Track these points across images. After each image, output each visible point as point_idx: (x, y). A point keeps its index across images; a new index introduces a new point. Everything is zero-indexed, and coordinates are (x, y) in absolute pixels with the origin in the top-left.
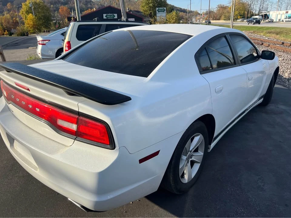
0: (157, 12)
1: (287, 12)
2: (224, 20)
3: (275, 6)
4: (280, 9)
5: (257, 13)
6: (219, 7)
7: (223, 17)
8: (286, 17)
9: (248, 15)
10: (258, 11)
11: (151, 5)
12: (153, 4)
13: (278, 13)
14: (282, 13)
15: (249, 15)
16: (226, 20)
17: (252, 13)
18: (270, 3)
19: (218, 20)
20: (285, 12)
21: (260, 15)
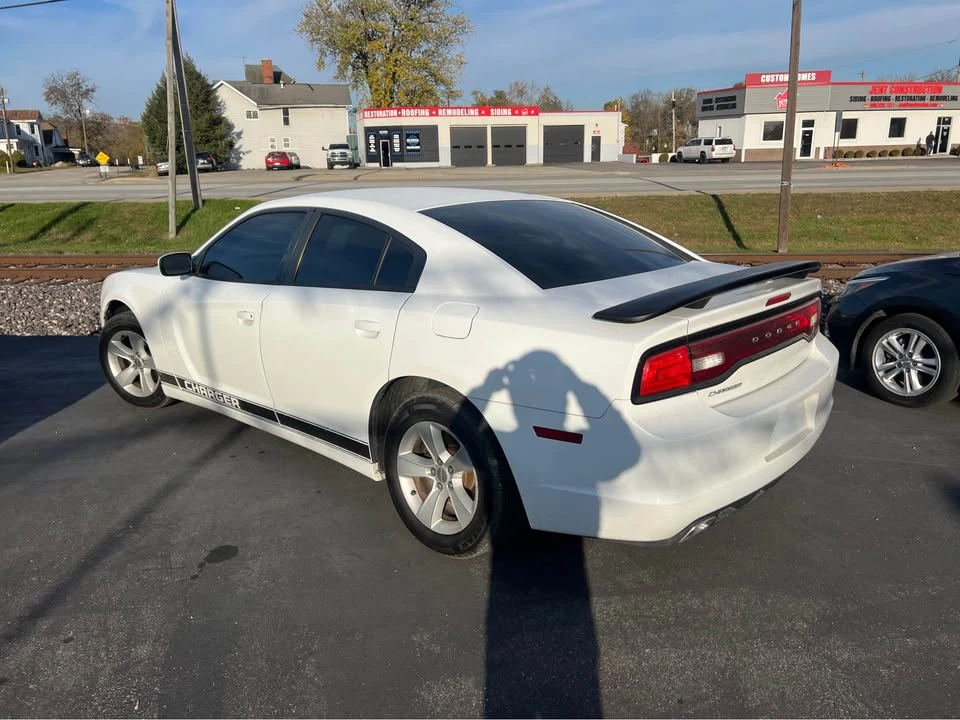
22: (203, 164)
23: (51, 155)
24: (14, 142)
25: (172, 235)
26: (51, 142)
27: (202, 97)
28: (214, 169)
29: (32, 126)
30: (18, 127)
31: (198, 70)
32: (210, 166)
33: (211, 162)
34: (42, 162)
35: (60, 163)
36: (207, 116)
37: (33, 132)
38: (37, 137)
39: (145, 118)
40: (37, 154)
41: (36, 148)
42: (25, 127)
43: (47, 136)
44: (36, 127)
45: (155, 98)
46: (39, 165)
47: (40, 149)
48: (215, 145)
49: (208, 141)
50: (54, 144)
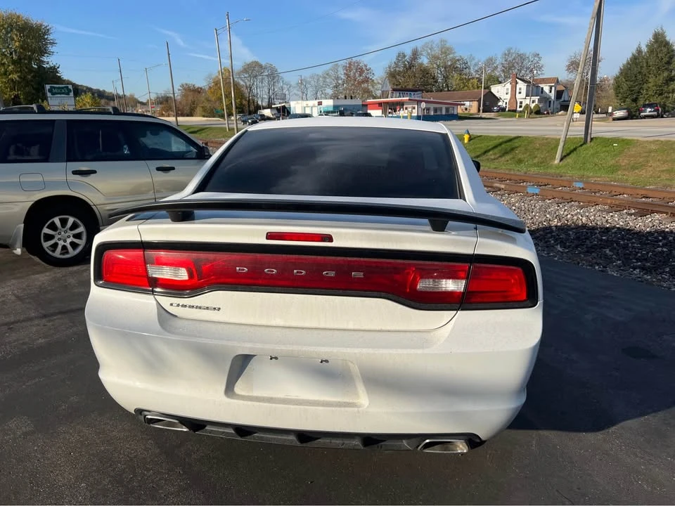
0: (49, 94)
1: (320, 104)
2: (204, 116)
3: (295, 91)
4: (304, 97)
5: (265, 104)
6: (185, 89)
7: (199, 110)
8: (321, 112)
9: (249, 107)
10: (267, 100)
11: (15, 76)
12: (19, 74)
13: (305, 105)
14: (312, 105)
15: (252, 108)
16: (207, 117)
17: (256, 104)
18: (286, 86)
19: (188, 116)
20: (316, 102)
21: (274, 108)
22: (650, 112)
23: (559, 106)
24: (536, 98)
25: (557, 161)
26: (561, 98)
27: (666, 59)
28: (660, 116)
29: (551, 88)
30: (542, 88)
31: (668, 39)
32: (656, 113)
33: (657, 110)
34: (550, 111)
35: (562, 112)
36: (666, 74)
37: (551, 92)
38: (553, 95)
39: (617, 79)
40: (550, 106)
41: (550, 102)
42: (546, 89)
43: (559, 94)
44: (553, 88)
45: (628, 63)
46: (548, 113)
47: (552, 102)
48: (666, 97)
49: (661, 94)
50: (563, 99)
